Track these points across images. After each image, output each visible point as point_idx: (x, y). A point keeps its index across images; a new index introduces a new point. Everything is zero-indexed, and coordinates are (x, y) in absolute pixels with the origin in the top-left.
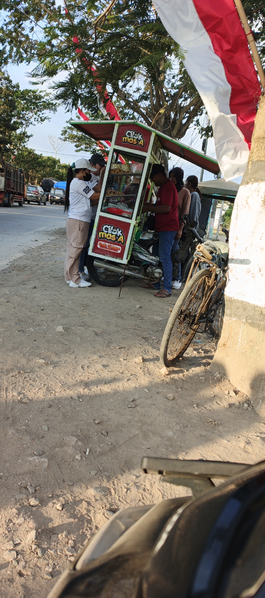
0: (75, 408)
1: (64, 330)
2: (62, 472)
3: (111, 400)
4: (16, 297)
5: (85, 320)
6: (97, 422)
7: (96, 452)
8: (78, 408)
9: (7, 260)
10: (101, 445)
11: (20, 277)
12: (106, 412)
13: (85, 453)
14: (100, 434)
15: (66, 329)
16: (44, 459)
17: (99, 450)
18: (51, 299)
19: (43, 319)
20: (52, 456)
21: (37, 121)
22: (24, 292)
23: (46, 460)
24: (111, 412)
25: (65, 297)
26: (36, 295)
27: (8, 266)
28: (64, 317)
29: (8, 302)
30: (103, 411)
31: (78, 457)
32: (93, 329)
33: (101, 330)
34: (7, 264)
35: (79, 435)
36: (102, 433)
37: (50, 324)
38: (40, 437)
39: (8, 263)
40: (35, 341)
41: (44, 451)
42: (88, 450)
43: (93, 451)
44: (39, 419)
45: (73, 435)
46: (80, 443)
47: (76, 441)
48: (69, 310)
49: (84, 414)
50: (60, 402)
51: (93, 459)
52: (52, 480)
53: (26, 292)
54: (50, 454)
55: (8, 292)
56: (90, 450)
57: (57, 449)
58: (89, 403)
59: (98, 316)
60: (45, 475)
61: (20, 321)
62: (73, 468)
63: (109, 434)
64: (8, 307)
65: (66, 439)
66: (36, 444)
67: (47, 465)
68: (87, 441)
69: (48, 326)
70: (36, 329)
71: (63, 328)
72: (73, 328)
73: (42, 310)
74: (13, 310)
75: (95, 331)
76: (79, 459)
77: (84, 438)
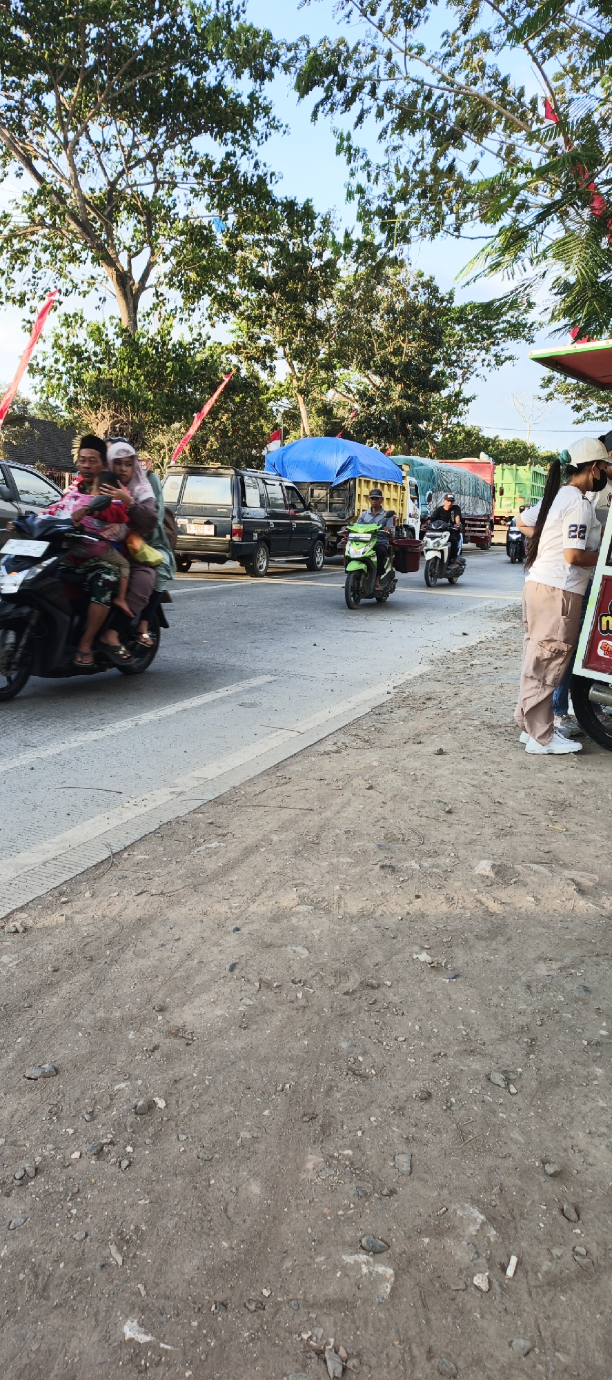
0: (494, 1113)
1: (496, 874)
2: (428, 1321)
3: (602, 1103)
4: (392, 776)
5: (554, 845)
6: (550, 1169)
7: (536, 1273)
8: (501, 1115)
9: (389, 683)
10: (557, 1252)
11: (411, 724)
12: (581, 1138)
13: (504, 1269)
14: (555, 1212)
15: (500, 870)
16: (383, 1268)
17: (546, 1265)
18: (474, 782)
19: (446, 838)
20: (409, 1262)
21: (489, 365)
22: (413, 764)
23: (390, 1271)
24: (597, 1141)
25: (510, 780)
26: (439, 772)
27: (390, 697)
28: (502, 833)
29: (371, 788)
30: (572, 1133)
31: (480, 1280)
32: (574, 874)
33: (596, 877)
34: (389, 693)
35: (493, 1203)
36: (562, 1210)
37: (462, 853)
38: (385, 1192)
39: (390, 689)
40: (418, 897)
41: (388, 1240)
42: (514, 1260)
43: (529, 1269)
44: (393, 1131)
45: (475, 1202)
46: (492, 1233)
47: (483, 1224)
48: (517, 816)
49: (516, 1135)
50: (457, 1087)
51: (526, 1296)
52: (396, 1343)
53: (417, 764)
54: (404, 1252)
55: (375, 764)
56: (519, 1264)
57: (426, 1240)
58: (534, 1103)
59: (592, 836)
60: (380, 1320)
61: (390, 838)
62: (462, 1313)
63: (581, 1217)
64: (369, 801)
65: (455, 1211)
66: (371, 1210)
67: (388, 1290)
68: (516, 1228)
69: (457, 857)
70: (425, 864)
71: (493, 866)
72: (519, 868)
73: (449, 812)
74: (380, 810)
75: (578, 879)
76: (484, 1287)
77: (509, 1217)
